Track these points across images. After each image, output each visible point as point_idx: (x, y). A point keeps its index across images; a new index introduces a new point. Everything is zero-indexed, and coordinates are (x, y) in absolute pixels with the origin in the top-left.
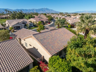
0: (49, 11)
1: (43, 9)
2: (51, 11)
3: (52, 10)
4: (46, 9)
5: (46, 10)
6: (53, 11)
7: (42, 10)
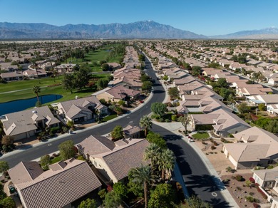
0: (161, 29)
1: (141, 23)
2: (166, 29)
3: (168, 27)
4: (151, 22)
5: (150, 27)
6: (171, 29)
7: (140, 28)
